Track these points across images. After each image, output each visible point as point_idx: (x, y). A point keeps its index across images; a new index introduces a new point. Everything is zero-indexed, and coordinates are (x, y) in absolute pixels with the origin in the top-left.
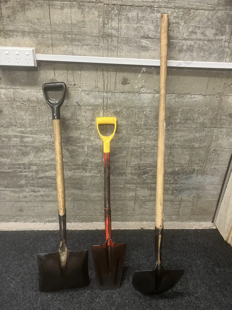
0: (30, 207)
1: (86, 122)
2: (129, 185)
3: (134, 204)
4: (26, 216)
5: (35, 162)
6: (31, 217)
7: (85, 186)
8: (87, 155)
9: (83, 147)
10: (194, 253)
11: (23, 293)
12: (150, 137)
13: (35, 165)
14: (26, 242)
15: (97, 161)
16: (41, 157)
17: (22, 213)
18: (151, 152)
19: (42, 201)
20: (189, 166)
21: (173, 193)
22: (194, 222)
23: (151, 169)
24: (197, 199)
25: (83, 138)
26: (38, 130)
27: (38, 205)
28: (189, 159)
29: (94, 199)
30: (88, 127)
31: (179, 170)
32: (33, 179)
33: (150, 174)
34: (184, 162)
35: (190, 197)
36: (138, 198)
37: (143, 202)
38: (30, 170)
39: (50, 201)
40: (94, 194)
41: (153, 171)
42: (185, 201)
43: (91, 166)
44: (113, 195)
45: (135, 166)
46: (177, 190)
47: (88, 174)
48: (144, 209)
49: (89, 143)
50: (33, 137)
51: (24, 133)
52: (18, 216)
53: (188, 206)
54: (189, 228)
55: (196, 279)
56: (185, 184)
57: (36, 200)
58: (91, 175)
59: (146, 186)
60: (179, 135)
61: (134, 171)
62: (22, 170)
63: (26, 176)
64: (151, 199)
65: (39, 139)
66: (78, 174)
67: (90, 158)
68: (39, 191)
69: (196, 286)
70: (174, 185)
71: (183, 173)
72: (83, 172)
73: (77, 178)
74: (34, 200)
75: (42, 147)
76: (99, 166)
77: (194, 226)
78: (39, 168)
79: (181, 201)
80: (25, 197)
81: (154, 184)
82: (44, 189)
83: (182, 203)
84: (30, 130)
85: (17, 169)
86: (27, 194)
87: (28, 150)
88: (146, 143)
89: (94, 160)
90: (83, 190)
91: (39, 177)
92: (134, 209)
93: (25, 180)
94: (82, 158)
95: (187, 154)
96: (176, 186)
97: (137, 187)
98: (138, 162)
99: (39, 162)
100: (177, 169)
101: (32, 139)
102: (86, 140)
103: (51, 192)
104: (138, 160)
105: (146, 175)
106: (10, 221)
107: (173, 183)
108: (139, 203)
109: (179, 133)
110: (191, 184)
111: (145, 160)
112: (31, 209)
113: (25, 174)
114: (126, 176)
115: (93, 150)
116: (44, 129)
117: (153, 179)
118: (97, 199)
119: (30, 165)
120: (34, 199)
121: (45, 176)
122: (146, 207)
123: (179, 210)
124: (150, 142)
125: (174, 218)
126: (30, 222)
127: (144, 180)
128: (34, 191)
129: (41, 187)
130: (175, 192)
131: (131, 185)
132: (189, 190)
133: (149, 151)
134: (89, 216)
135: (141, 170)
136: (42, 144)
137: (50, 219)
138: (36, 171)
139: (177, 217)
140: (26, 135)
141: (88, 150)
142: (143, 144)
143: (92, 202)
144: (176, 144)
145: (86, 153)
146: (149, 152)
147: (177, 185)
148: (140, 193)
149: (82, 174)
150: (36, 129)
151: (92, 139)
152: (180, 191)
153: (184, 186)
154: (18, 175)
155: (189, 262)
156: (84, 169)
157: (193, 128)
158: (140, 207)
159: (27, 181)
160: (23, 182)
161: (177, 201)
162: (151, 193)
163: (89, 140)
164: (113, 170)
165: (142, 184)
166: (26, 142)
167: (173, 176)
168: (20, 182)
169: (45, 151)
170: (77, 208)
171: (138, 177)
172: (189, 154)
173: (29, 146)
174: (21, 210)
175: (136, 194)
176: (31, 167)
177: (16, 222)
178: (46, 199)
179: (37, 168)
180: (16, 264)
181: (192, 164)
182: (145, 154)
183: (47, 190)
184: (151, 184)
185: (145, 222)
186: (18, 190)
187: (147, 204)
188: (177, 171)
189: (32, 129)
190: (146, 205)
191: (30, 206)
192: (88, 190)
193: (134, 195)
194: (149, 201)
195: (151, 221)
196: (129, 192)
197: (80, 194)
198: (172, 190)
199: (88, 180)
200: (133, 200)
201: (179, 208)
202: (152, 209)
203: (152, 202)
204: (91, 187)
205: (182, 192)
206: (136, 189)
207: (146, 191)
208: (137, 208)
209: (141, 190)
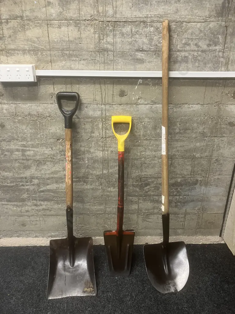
0: (33, 221)
1: (86, 134)
2: (131, 198)
3: (137, 217)
4: (29, 231)
5: (36, 175)
6: (33, 232)
7: (87, 199)
8: (87, 167)
9: (83, 159)
11: (23, 309)
12: (150, 147)
13: (37, 178)
14: (28, 258)
15: (98, 173)
16: (42, 170)
17: (24, 228)
18: (152, 163)
19: (44, 215)
20: (191, 176)
21: (177, 205)
22: (200, 236)
23: (153, 181)
24: (202, 212)
25: (83, 150)
26: (39, 144)
27: (41, 219)
28: (191, 169)
29: (96, 213)
30: (88, 139)
31: (181, 181)
32: (35, 192)
33: (152, 186)
34: (185, 173)
35: (195, 210)
36: (141, 211)
37: (147, 216)
38: (32, 184)
39: (52, 215)
40: (96, 207)
41: (155, 182)
42: (190, 214)
43: (92, 179)
45: (137, 178)
46: (180, 202)
47: (89, 187)
48: (147, 223)
49: (89, 155)
50: (34, 151)
51: (25, 147)
52: (20, 231)
53: (193, 219)
54: (195, 242)
55: (203, 296)
56: (188, 195)
57: (38, 214)
58: (92, 188)
59: (148, 198)
60: (179, 146)
61: (136, 182)
62: (24, 184)
63: (28, 190)
64: (155, 212)
65: (40, 152)
66: (79, 187)
67: (90, 171)
68: (41, 205)
69: (203, 303)
70: (178, 197)
71: (186, 185)
72: (83, 185)
73: (78, 191)
74: (36, 214)
75: (43, 160)
76: (100, 178)
77: (201, 241)
78: (41, 182)
79: (186, 214)
80: (27, 211)
81: (157, 196)
82: (46, 203)
83: (187, 216)
84: (31, 143)
85: (19, 183)
86: (30, 208)
87: (29, 164)
88: (146, 153)
89: (95, 172)
90: (85, 203)
91: (41, 191)
92: (137, 222)
93: (27, 194)
94: (83, 171)
95: (189, 165)
96: (180, 198)
97: (139, 199)
98: (139, 174)
99: (40, 175)
100: (179, 180)
101: (33, 153)
102: (86, 152)
103: (53, 206)
104: (139, 172)
105: (148, 187)
106: (13, 237)
107: (176, 195)
108: (142, 216)
109: (179, 143)
110: (195, 195)
111: (146, 171)
112: (34, 223)
113: (27, 187)
114: (128, 188)
115: (94, 162)
116: (45, 142)
117: (155, 191)
118: (98, 212)
119: (32, 178)
121: (46, 189)
122: (149, 220)
123: (184, 224)
124: (151, 153)
125: (180, 232)
126: (32, 237)
127: (147, 192)
128: (36, 205)
129: (42, 201)
130: (179, 204)
131: (133, 198)
132: (193, 202)
133: (150, 161)
135: (143, 182)
136: (43, 157)
137: (53, 234)
138: (37, 184)
139: (182, 231)
140: (28, 149)
141: (88, 162)
142: (143, 155)
143: (94, 216)
144: (176, 154)
145: (87, 165)
146: (149, 163)
148: (143, 206)
149: (83, 187)
150: (37, 142)
151: (92, 150)
152: (184, 203)
153: (188, 198)
154: (20, 189)
155: (196, 278)
156: (84, 182)
157: (193, 138)
158: (144, 220)
159: (29, 194)
160: (25, 196)
161: (182, 214)
162: (154, 206)
163: (89, 152)
164: (114, 182)
165: (144, 196)
166: (28, 155)
167: (175, 188)
168: (22, 196)
169: (46, 164)
170: (79, 222)
171: (140, 189)
172: (191, 165)
173: (31, 159)
174: (24, 225)
175: (138, 206)
176: (33, 180)
177: (19, 237)
178: (48, 213)
179: (39, 182)
180: (17, 280)
181: (194, 174)
182: (146, 165)
183: (49, 203)
184: (153, 196)
186: (21, 203)
187: (150, 217)
188: (179, 182)
189: (33, 143)
190: (149, 218)
191: (33, 220)
192: (89, 204)
193: (137, 207)
194: (153, 214)
195: (156, 235)
196: (131, 205)
197: (82, 208)
198: (175, 203)
199: (90, 193)
200: (136, 213)
201: (184, 221)
202: (156, 223)
203: (155, 215)
204: (92, 199)
205: (186, 204)
206: (138, 201)
207: (149, 203)
208: (140, 221)
209: (143, 203)
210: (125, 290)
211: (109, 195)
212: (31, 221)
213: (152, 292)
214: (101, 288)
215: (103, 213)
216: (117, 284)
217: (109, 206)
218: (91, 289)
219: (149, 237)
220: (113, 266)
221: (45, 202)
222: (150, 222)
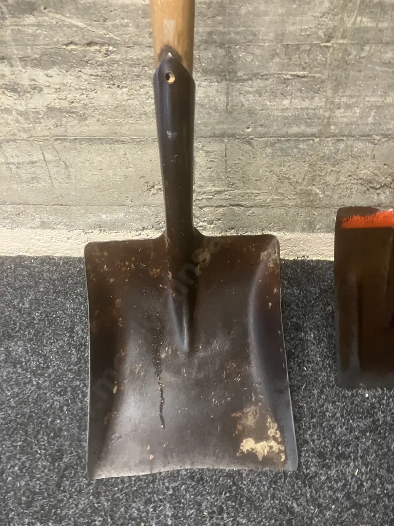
0: (18, 165)
4: (13, 203)
6: (30, 210)
7: (249, 58)
14: (22, 298)
19: (61, 139)
27: (49, 156)
29: (283, 131)
39: (91, 140)
40: (286, 102)
44: (378, 108)
57: (33, 133)
68: (37, 89)
74: (24, 136)
82: (56, 76)
90: (238, 81)
103: (92, 94)
112: (24, 173)
118: (295, 130)
120: (25, 131)
126: (32, 228)
128: (14, 89)
129: (38, 63)
134: (253, 209)
137: (104, 217)
143: (272, 145)
170: (206, 175)
178: (74, 127)
183: (70, 79)
191: (16, 161)
192: (258, 83)
197: (222, 106)
199: (267, 18)
204: (277, 60)
211: (366, 30)
212: (13, 163)
214: (311, 435)
215: (313, 135)
216: (374, 422)
217: (351, 96)
218: (273, 443)
220: (361, 355)
221: (50, 72)
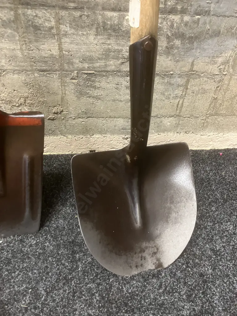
2: (29, 12)
3: (60, 84)
10: (216, 202)
21: (172, 47)
22: (212, 133)
24: (231, 70)
35: (216, 63)
36: (70, 63)
37: (87, 80)
42: (200, 76)
46: (181, 36)
48: (91, 100)
53: (204, 92)
56: (208, 13)
59: (88, 16)
64: (108, 69)
70: (176, 18)
77: (211, 143)
79: (191, 74)
81: (113, 10)
83: (192, 82)
92: (62, 99)
96: (182, 20)
97: (59, 20)
107: (173, 11)
108: (74, 81)
110: (227, 14)
122: (96, 93)
123: (182, 104)
125: (169, 124)
130: (178, 42)
131: (39, 13)
132: (216, 39)
139: (174, 122)
147: (187, 18)
148: (73, 47)
152: (192, 40)
153: (205, 23)
155: (206, 228)
158: (81, 93)
161: (180, 76)
162: (106, 47)
165: (75, 8)
175: (61, 49)
184: (104, 9)
185: (96, 136)
187: (97, 84)
190: (95, 87)
193: (55, 52)
194: (104, 73)
195: (113, 132)
196: (37, 41)
198: (168, 37)
200: (56, 70)
201: (183, 97)
202: (114, 101)
203: (111, 78)
205: (195, 43)
206: (58, 28)
207: (92, 38)
208: (71, 96)
209: (74, 34)
210: (19, 275)
213: (96, 276)
219: (97, 136)
222: (97, 98)
